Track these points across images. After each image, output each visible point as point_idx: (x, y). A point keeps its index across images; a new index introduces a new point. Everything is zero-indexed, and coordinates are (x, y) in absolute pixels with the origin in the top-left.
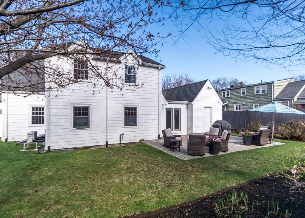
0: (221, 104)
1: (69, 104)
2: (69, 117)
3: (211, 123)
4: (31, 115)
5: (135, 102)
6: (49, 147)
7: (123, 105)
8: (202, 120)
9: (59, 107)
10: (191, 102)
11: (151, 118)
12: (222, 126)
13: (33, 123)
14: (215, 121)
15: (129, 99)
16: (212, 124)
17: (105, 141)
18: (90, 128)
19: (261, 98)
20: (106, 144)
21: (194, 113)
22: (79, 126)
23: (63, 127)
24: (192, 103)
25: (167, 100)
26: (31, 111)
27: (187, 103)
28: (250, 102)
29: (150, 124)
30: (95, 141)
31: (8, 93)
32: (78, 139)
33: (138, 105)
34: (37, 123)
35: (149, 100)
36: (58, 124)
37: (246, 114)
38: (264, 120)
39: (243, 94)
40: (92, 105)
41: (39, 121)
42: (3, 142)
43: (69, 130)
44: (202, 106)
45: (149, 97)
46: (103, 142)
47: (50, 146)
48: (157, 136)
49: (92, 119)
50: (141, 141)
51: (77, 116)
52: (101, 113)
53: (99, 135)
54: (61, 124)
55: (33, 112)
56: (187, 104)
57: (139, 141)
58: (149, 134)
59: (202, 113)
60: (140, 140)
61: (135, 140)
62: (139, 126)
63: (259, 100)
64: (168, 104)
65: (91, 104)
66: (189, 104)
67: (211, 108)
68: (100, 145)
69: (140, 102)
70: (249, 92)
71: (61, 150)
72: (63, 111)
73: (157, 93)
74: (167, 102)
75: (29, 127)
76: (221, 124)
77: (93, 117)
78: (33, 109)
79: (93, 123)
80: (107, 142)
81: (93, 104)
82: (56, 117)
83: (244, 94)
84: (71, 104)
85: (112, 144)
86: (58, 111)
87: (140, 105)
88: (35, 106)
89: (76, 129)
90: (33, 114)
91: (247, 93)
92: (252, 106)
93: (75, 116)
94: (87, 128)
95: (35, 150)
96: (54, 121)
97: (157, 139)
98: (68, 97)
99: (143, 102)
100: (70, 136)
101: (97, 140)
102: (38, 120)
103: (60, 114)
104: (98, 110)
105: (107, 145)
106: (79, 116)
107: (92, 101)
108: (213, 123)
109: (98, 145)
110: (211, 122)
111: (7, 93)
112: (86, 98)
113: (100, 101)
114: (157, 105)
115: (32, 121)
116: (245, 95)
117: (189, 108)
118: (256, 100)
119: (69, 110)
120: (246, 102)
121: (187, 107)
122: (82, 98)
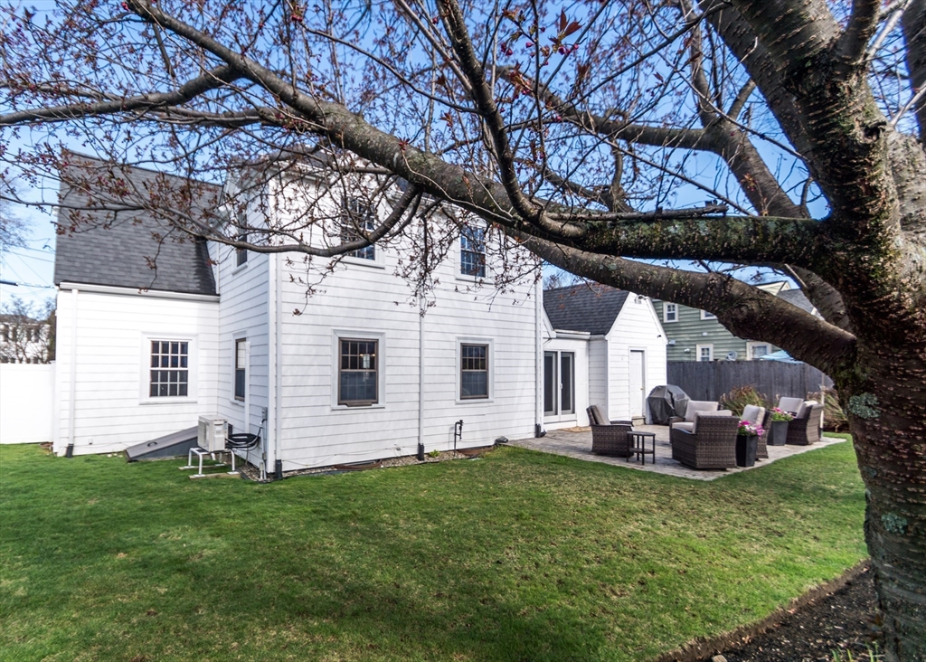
0: (664, 341)
1: (329, 331)
2: (328, 371)
3: (644, 394)
4: (148, 368)
5: (485, 331)
6: (278, 464)
7: (459, 338)
8: (627, 383)
9: (305, 340)
10: (605, 334)
11: (520, 378)
12: (675, 399)
13: (154, 393)
14: (654, 387)
15: (471, 322)
16: (647, 395)
17: (415, 442)
18: (380, 404)
19: (718, 330)
20: (416, 453)
21: (610, 365)
22: (350, 399)
23: (312, 401)
24: (607, 337)
25: (555, 327)
26: (148, 354)
27: (588, 337)
28: (688, 339)
29: (518, 393)
30: (391, 445)
31: (80, 291)
32: (350, 439)
33: (491, 340)
34: (164, 394)
35: (516, 326)
36: (301, 391)
37: (714, 368)
38: (761, 385)
39: (669, 319)
40: (387, 336)
41: (171, 385)
42: (59, 455)
43: (327, 410)
44: (626, 347)
45: (516, 318)
46: (411, 447)
47: (280, 461)
48: (533, 429)
49: (384, 378)
50: (500, 442)
51: (347, 368)
52: (405, 361)
53: (402, 424)
54: (309, 391)
55: (153, 356)
56: (589, 340)
57: (492, 443)
58: (515, 423)
59: (626, 365)
60: (497, 441)
61: (484, 439)
62: (495, 400)
63: (712, 334)
64: (558, 338)
65: (382, 334)
66: (596, 339)
67: (642, 351)
68: (402, 455)
69: (494, 332)
70: (685, 313)
71: (307, 472)
72: (314, 351)
73: (533, 306)
74: (554, 334)
75: (141, 404)
76: (671, 394)
77: (388, 371)
78: (155, 345)
79: (388, 389)
80: (421, 447)
81: (389, 334)
82: (296, 370)
83: (674, 318)
84: (334, 330)
85: (433, 451)
86: (302, 350)
87: (496, 340)
88: (161, 338)
89: (345, 407)
90: (155, 362)
91: (680, 315)
92: (695, 349)
93: (343, 368)
94: (374, 405)
95: (230, 473)
96: (290, 381)
97: (533, 436)
98: (328, 311)
99: (502, 332)
100: (329, 430)
101: (397, 442)
102: (169, 383)
103: (307, 360)
104: (400, 352)
105: (420, 456)
106: (351, 368)
107: (385, 324)
108: (649, 393)
109: (399, 455)
110: (643, 389)
111: (75, 291)
112: (371, 314)
113: (404, 326)
114: (533, 341)
115: (152, 385)
116: (676, 320)
117: (593, 353)
118: (705, 334)
119: (328, 350)
120: (679, 340)
121: (589, 349)
122: (362, 313)
